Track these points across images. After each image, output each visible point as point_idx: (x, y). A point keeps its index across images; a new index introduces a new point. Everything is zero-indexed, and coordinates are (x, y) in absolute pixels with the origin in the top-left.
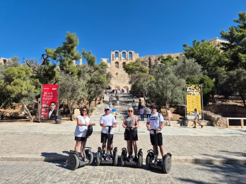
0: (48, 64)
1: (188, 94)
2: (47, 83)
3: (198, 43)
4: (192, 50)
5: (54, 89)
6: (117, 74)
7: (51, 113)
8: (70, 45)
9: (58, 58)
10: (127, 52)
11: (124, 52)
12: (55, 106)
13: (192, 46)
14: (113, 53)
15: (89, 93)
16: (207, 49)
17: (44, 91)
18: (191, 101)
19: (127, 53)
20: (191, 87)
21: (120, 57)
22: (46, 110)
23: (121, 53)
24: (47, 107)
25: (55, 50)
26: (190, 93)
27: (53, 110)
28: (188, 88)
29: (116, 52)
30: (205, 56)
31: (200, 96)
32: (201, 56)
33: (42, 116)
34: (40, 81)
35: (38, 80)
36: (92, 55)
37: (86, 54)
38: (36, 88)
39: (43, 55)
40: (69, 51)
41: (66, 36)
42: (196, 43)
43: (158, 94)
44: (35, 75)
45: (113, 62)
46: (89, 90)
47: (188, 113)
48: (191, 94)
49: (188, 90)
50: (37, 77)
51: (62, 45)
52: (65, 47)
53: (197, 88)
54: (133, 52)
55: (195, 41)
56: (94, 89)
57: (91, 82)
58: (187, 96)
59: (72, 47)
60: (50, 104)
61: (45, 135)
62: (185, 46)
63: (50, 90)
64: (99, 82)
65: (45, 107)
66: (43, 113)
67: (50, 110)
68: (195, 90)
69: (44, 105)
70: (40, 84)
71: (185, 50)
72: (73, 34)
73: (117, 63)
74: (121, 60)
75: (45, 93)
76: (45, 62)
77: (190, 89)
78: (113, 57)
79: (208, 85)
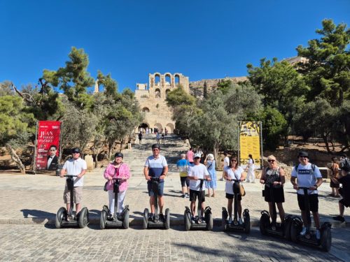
0: (47, 92)
1: (243, 135)
2: (46, 118)
3: (268, 63)
4: (259, 72)
5: (54, 127)
6: (157, 106)
7: (50, 160)
8: (76, 66)
9: (61, 84)
10: (173, 74)
11: (167, 75)
12: (56, 151)
13: (259, 66)
14: (153, 76)
15: (107, 133)
16: (280, 71)
17: (41, 130)
18: (246, 144)
19: (173, 77)
20: (247, 125)
21: (163, 82)
22: (44, 156)
23: (163, 77)
24: (44, 153)
25: (55, 72)
26: (246, 132)
27: (53, 157)
28: (243, 126)
29: (156, 75)
30: (277, 81)
31: (258, 137)
32: (270, 81)
33: (38, 166)
34: (36, 116)
35: (32, 115)
36: (112, 80)
37: (104, 78)
38: (28, 126)
39: (40, 80)
40: (76, 75)
41: (70, 53)
42: (265, 62)
43: (204, 135)
44: (27, 107)
45: (152, 89)
46: (106, 129)
47: (242, 160)
48: (246, 134)
49: (242, 129)
50: (30, 111)
51: (65, 67)
52: (69, 69)
53: (255, 126)
54: (180, 75)
55: (263, 60)
56: (113, 127)
57: (110, 117)
58: (241, 137)
59: (80, 69)
60: (48, 149)
61: (31, 191)
62: (249, 66)
63: (50, 129)
64: (122, 118)
65: (42, 153)
66: (39, 161)
67: (49, 157)
68: (252, 129)
69: (40, 150)
70: (34, 119)
71: (250, 73)
72: (79, 50)
73: (158, 90)
74: (163, 86)
75: (43, 133)
76: (45, 89)
77: (245, 127)
78: (152, 82)
79: (277, 123)
